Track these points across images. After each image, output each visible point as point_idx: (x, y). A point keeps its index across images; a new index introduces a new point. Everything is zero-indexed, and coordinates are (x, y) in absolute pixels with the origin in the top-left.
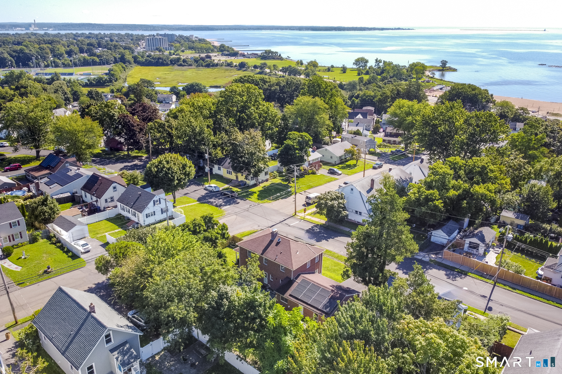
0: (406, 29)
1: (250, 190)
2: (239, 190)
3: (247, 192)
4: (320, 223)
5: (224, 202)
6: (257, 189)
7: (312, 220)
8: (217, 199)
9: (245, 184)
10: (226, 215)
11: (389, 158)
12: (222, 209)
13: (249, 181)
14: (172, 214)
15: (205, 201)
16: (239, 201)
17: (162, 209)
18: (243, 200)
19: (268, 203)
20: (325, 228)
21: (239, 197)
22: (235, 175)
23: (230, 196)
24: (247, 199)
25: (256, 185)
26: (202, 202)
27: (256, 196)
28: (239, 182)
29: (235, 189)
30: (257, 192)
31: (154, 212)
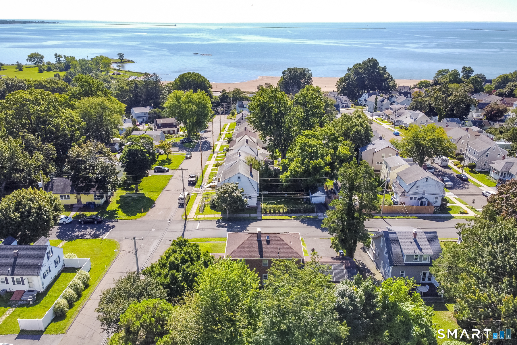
0: (51, 23)
1: (107, 210)
2: (95, 213)
3: (108, 212)
4: (218, 218)
5: (96, 230)
6: (113, 206)
7: (208, 218)
8: (83, 231)
9: (95, 205)
10: (120, 242)
11: (184, 147)
12: (105, 238)
13: (99, 200)
14: (64, 263)
15: (71, 237)
16: (111, 224)
17: (55, 261)
18: (113, 221)
19: (143, 216)
20: (228, 220)
21: (105, 221)
22: (76, 198)
23: (96, 222)
24: (118, 219)
25: (107, 203)
26: (70, 240)
27: (123, 214)
28: (85, 204)
29: (88, 214)
30: (118, 209)
31: (49, 268)
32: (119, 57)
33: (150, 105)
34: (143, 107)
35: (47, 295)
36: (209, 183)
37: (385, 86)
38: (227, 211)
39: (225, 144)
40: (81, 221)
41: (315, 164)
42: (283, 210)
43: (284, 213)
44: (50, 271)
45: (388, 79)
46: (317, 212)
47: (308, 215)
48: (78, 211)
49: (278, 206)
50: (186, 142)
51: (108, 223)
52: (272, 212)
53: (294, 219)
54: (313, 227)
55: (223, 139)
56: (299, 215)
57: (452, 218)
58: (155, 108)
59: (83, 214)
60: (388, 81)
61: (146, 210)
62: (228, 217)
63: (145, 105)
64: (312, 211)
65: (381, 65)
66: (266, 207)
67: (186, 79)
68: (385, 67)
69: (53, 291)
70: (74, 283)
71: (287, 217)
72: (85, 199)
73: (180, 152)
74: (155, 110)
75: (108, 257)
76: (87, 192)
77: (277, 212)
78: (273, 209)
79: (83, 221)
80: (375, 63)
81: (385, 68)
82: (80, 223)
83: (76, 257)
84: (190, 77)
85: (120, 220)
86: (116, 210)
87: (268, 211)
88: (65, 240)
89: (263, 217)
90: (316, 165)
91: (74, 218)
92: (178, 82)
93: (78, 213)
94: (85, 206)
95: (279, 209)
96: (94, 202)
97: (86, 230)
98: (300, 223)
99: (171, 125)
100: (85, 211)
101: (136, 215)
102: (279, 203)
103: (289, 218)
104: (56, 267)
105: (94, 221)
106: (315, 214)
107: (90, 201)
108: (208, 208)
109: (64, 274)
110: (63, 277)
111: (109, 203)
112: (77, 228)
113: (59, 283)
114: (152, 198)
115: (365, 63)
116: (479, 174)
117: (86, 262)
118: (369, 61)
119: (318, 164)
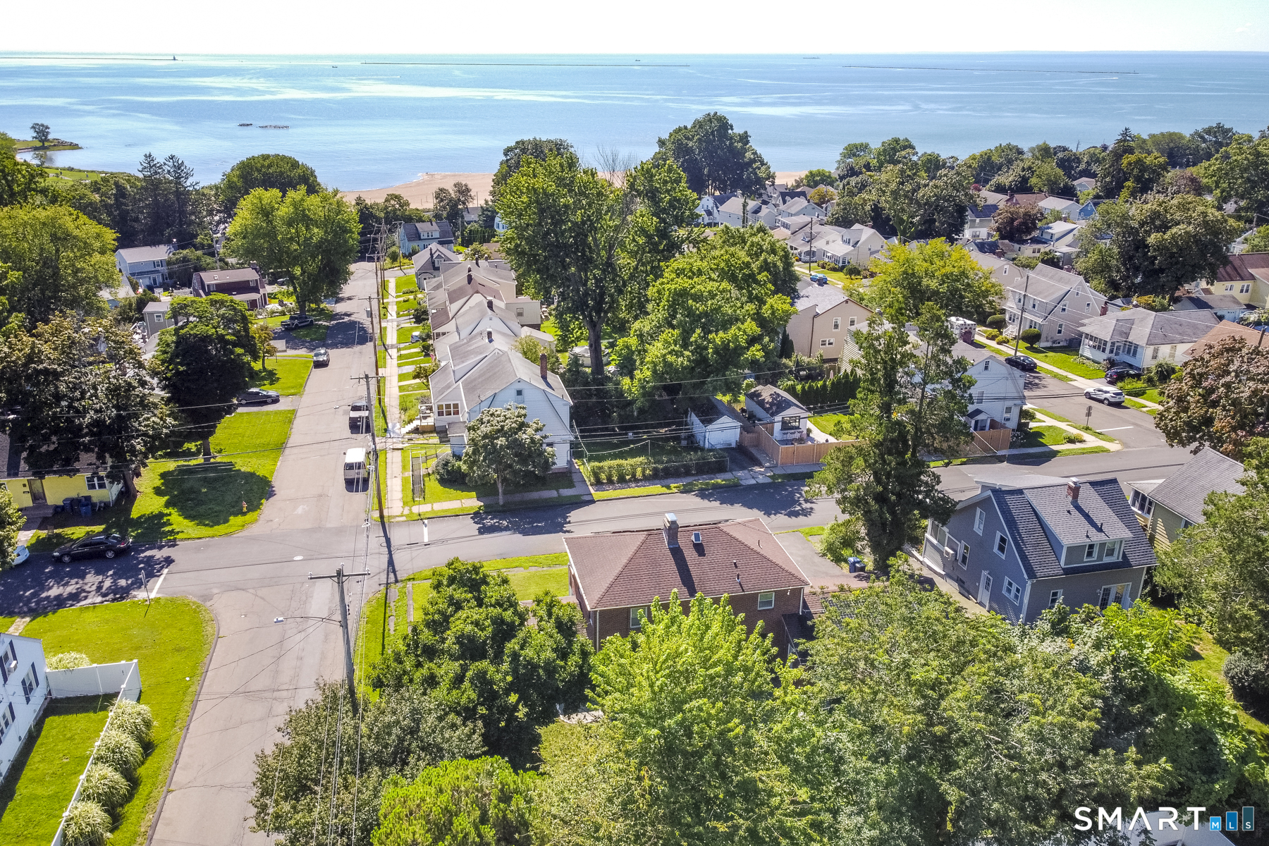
1: (135, 514)
2: (98, 528)
3: (137, 523)
4: (472, 508)
5: (117, 576)
6: (147, 503)
7: (446, 511)
8: (73, 581)
9: (94, 505)
10: (208, 604)
11: (295, 338)
12: (153, 595)
13: (103, 491)
14: (48, 686)
15: (38, 603)
16: (158, 554)
17: (23, 682)
18: (164, 546)
19: (251, 523)
20: (504, 512)
21: (137, 547)
22: (27, 489)
23: (110, 555)
24: (175, 539)
25: (128, 495)
26: (35, 613)
27: (186, 522)
28: (57, 507)
29: (78, 532)
30: (166, 511)
31: (10, 706)
32: (35, 135)
33: (169, 242)
34: (149, 248)
35: (17, 797)
36: (410, 421)
37: (749, 178)
38: (499, 485)
39: (408, 325)
40: (62, 556)
41: (723, 342)
42: (643, 472)
43: (648, 479)
44: (13, 718)
45: (754, 161)
46: (731, 471)
47: (712, 479)
48: (39, 528)
49: (631, 461)
50: (297, 327)
51: (148, 553)
52: (615, 478)
53: (682, 492)
54: (737, 506)
55: (394, 314)
56: (689, 480)
57: (1054, 454)
58: (183, 248)
59: (58, 535)
60: (754, 166)
61: (254, 507)
62: (501, 502)
63: (152, 241)
64: (719, 468)
65: (738, 130)
66: (600, 468)
67: (259, 171)
68: (746, 133)
69: (32, 780)
70: (112, 746)
71: (657, 488)
72: (58, 489)
73: (291, 352)
74: (185, 252)
75: (184, 649)
76: (67, 468)
77: (628, 477)
78: (617, 471)
79: (68, 554)
80: (722, 125)
81: (747, 137)
82: (59, 560)
83: (85, 663)
84: (270, 166)
85: (182, 540)
86: (161, 515)
87: (603, 476)
88: (22, 614)
89: (597, 495)
90: (725, 346)
91: (32, 548)
92: (235, 179)
93: (43, 534)
94: (58, 510)
95: (634, 468)
96: (88, 498)
97: (83, 577)
98: (698, 500)
99: (243, 287)
100: (62, 527)
101: (226, 521)
102: (633, 453)
103: (665, 490)
104: (28, 700)
105: (105, 551)
106: (728, 475)
107: (73, 495)
108: (433, 485)
109: (52, 721)
110: (54, 732)
111: (135, 497)
112: (51, 575)
113: (47, 751)
114: (260, 473)
115: (699, 124)
116: (1051, 354)
117: (126, 674)
118: (710, 118)
119: (729, 341)
